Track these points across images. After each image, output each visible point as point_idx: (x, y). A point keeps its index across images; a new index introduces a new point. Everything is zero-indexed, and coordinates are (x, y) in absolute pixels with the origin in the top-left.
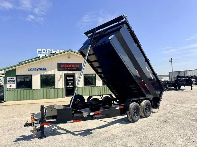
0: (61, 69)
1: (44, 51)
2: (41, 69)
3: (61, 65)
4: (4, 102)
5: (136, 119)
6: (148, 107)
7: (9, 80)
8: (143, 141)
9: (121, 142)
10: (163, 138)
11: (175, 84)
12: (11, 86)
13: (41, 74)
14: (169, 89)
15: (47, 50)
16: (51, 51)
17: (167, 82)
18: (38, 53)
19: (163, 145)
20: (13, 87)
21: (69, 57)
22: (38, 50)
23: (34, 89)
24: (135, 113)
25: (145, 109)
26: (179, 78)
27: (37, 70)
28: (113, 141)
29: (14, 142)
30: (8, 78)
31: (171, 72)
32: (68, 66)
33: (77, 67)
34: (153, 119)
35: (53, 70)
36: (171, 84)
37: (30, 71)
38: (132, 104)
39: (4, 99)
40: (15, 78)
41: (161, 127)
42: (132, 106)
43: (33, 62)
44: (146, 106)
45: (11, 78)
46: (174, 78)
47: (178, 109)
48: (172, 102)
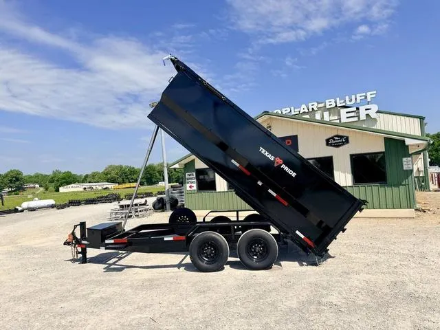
7: (189, 177)
12: (190, 187)
20: (193, 189)
21: (270, 127)
30: (187, 174)
33: (287, 144)
40: (194, 174)
45: (191, 175)
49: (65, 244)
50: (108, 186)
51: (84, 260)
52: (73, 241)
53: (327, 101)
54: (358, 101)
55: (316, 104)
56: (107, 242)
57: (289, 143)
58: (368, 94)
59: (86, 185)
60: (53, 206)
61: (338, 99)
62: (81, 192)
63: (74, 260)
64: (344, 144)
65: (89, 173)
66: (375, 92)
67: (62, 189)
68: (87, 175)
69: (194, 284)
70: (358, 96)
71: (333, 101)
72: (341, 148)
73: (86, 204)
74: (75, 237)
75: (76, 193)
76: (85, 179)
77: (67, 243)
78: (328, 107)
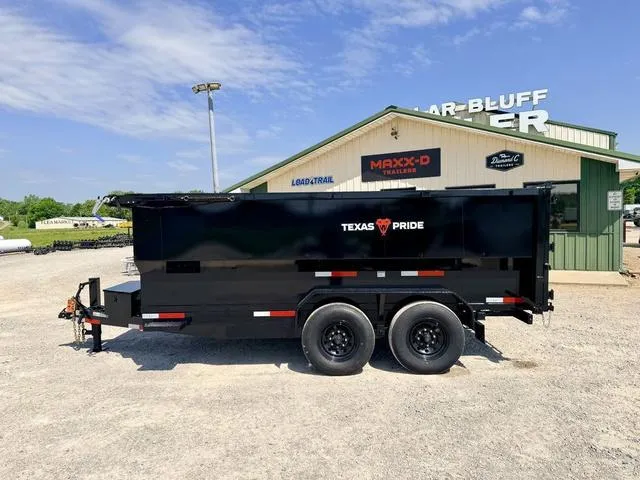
0: (371, 174)
2: (320, 180)
3: (373, 163)
21: (395, 134)
27: (312, 183)
32: (394, 163)
33: (422, 163)
35: (351, 181)
49: (60, 316)
50: (111, 223)
51: (97, 346)
52: (76, 311)
53: (471, 102)
54: (519, 104)
55: (453, 105)
56: (145, 316)
57: (425, 160)
58: (536, 93)
59: (78, 220)
60: (27, 250)
61: (488, 100)
62: (71, 230)
63: (77, 345)
64: (514, 166)
65: (82, 202)
66: (546, 91)
67: (39, 225)
68: (78, 205)
69: (321, 402)
70: (519, 95)
71: (480, 101)
72: (510, 172)
73: (81, 248)
74: (79, 306)
75: (63, 232)
76: (76, 211)
77: (64, 315)
78: (471, 110)
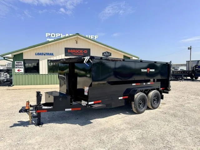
0: (68, 54)
1: (53, 35)
2: (48, 54)
3: (69, 50)
4: (12, 86)
5: (142, 110)
6: (156, 98)
7: (17, 64)
8: (145, 136)
9: (121, 135)
10: (168, 134)
11: (192, 74)
12: (18, 70)
13: (49, 59)
14: (185, 79)
15: (57, 34)
16: (60, 36)
17: (183, 72)
18: (47, 38)
19: (167, 142)
20: (21, 72)
21: (77, 42)
22: (47, 34)
23: (42, 74)
24: (140, 104)
25: (152, 100)
26: (197, 67)
27: (45, 55)
28: (112, 133)
29: (10, 127)
30: (16, 62)
31: (189, 61)
32: (76, 51)
33: (85, 52)
34: (160, 112)
35: (61, 56)
36: (187, 74)
37: (37, 56)
38: (138, 94)
39: (13, 83)
40: (22, 62)
41: (169, 121)
42: (138, 96)
43: (40, 46)
44: (155, 97)
45: (19, 63)
46: (192, 68)
47: (191, 102)
48: (186, 93)
58: (95, 36)
64: (109, 56)
70: (91, 36)
